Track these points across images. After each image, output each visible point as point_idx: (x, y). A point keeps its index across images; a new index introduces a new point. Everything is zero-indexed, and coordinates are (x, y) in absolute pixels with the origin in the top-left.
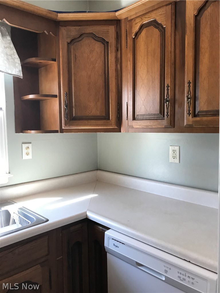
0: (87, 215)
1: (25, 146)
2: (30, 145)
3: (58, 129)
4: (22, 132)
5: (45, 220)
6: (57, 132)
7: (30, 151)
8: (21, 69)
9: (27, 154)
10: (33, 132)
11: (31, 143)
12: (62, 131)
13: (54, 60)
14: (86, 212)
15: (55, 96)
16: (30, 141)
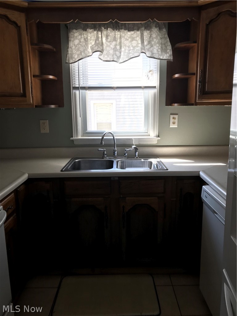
0: (199, 174)
1: (172, 116)
2: (176, 116)
3: (194, 102)
4: (171, 105)
5: (165, 169)
6: (192, 105)
7: (176, 121)
8: (172, 53)
9: (174, 123)
10: (176, 104)
11: (177, 114)
12: (196, 104)
13: (195, 42)
14: (199, 172)
15: (194, 74)
16: (177, 113)
